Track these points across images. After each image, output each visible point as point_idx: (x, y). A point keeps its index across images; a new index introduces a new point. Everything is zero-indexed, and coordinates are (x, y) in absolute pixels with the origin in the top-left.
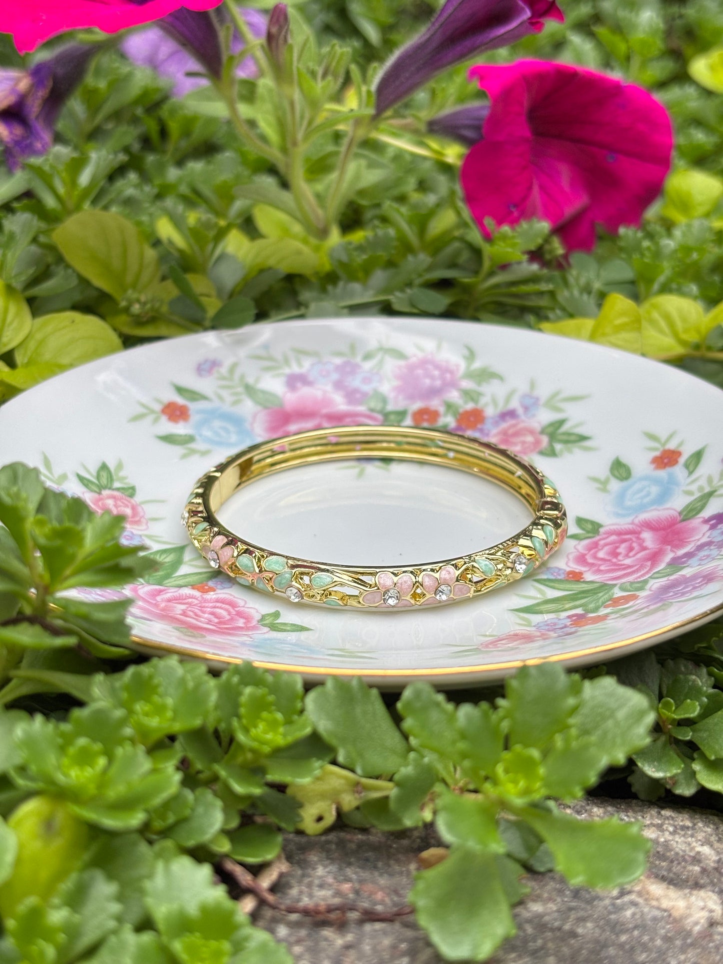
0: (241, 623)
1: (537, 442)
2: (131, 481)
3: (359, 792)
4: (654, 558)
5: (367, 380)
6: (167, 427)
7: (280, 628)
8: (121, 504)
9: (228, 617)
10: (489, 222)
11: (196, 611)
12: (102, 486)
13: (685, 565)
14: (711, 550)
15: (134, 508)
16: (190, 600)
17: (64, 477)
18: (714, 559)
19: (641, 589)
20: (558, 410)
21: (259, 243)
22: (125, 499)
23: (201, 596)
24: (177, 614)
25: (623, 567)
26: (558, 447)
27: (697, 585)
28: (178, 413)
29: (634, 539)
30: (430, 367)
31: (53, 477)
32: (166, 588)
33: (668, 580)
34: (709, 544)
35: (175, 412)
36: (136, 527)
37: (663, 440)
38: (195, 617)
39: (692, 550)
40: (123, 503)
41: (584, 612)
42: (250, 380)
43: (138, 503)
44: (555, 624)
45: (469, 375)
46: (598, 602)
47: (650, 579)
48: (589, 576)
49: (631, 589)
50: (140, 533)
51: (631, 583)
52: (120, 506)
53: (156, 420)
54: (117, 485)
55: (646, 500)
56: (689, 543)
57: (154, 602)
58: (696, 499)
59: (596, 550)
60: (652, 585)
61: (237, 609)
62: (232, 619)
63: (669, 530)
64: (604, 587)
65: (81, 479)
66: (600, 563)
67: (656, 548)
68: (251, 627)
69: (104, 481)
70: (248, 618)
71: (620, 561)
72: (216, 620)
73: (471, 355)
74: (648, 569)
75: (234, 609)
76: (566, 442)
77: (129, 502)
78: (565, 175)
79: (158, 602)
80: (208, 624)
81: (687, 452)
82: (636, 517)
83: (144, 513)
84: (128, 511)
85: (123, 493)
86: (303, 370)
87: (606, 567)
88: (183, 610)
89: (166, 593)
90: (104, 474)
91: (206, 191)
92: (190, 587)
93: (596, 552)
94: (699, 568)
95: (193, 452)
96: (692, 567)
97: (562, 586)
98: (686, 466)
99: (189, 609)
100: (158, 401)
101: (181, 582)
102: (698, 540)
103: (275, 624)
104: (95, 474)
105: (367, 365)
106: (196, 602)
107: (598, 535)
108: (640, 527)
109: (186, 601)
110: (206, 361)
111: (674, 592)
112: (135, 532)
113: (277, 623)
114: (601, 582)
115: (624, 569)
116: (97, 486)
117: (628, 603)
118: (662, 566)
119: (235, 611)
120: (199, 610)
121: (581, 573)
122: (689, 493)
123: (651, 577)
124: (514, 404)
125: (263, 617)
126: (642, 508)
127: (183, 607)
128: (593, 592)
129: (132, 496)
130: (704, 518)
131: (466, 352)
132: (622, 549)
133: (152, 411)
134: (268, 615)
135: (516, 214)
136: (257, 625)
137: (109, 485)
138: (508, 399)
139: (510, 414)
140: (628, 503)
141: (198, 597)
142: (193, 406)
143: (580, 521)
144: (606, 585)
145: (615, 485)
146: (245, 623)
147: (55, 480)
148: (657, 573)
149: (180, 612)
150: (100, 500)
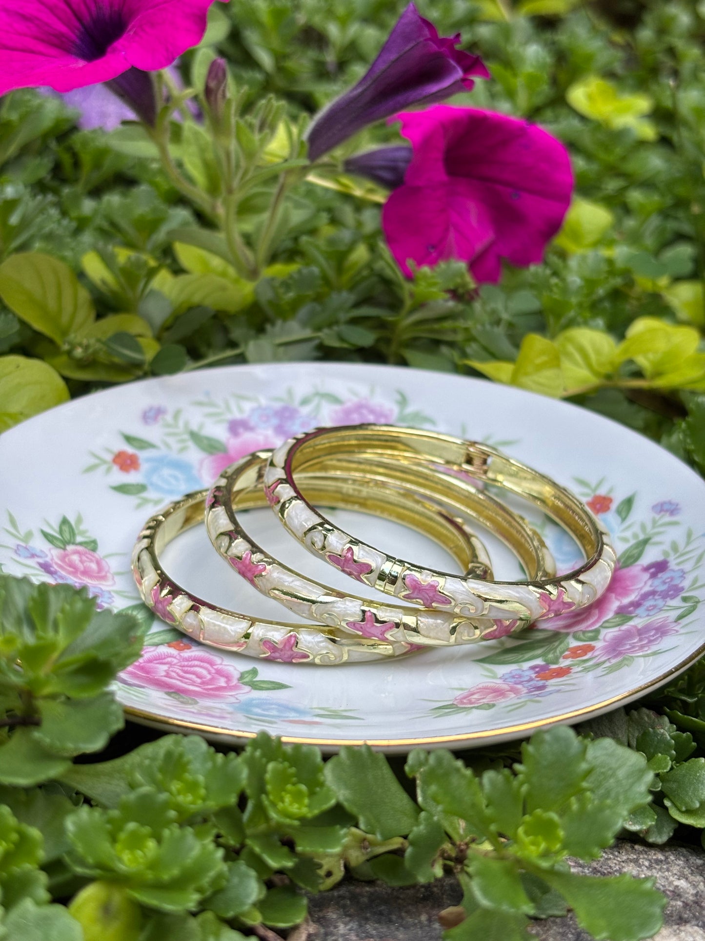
0: (222, 682)
2: (93, 535)
3: (365, 848)
4: (601, 605)
5: (306, 424)
6: (119, 477)
7: (261, 687)
8: (86, 559)
9: (209, 677)
10: (410, 263)
11: (178, 671)
12: (66, 542)
13: (633, 615)
14: (656, 600)
15: (98, 563)
16: (169, 659)
17: (29, 535)
18: (661, 610)
19: (595, 638)
21: (183, 278)
22: (89, 554)
23: (179, 654)
24: (162, 676)
25: (572, 615)
27: (652, 638)
28: (129, 462)
30: (365, 411)
31: (20, 534)
32: (145, 647)
33: (620, 630)
34: (653, 593)
35: (126, 462)
36: (104, 583)
37: (593, 485)
38: (179, 678)
39: (637, 599)
40: (87, 557)
41: (544, 663)
42: (194, 427)
43: (102, 557)
44: (520, 676)
45: (403, 419)
46: (556, 652)
47: (601, 629)
48: (544, 625)
49: (584, 638)
50: (108, 589)
51: (584, 632)
52: (86, 561)
53: (108, 470)
54: (79, 539)
56: (633, 591)
58: (631, 547)
60: (605, 635)
61: (215, 667)
62: (213, 679)
64: (557, 636)
65: (46, 535)
67: (601, 596)
68: (233, 686)
69: (67, 536)
70: (228, 677)
72: (199, 681)
73: (403, 401)
74: (597, 617)
75: (212, 667)
77: (93, 556)
78: (473, 212)
79: (141, 663)
80: (192, 685)
81: (618, 498)
83: (109, 567)
84: (94, 566)
85: (86, 547)
86: (244, 416)
88: (165, 671)
89: (146, 653)
90: (66, 528)
91: (124, 224)
92: (166, 645)
94: (649, 620)
95: (146, 501)
96: (640, 617)
98: (619, 512)
99: (171, 669)
100: (108, 450)
101: (157, 640)
102: (641, 589)
103: (255, 682)
104: (57, 528)
105: (305, 410)
106: (175, 661)
109: (166, 660)
110: (151, 409)
111: (630, 644)
112: (104, 588)
113: (257, 681)
114: (554, 630)
115: (574, 617)
116: (62, 541)
117: (586, 654)
118: (610, 615)
119: (215, 669)
120: (180, 669)
121: (534, 622)
122: (625, 540)
123: (601, 626)
125: (242, 676)
127: (165, 667)
128: (548, 641)
129: (94, 550)
130: (643, 566)
131: (398, 397)
133: (104, 462)
134: (247, 672)
135: (434, 255)
136: (239, 684)
137: (72, 540)
141: (176, 656)
142: (143, 455)
144: (559, 633)
146: (227, 682)
147: (22, 538)
148: (606, 621)
149: (163, 674)
150: (66, 556)
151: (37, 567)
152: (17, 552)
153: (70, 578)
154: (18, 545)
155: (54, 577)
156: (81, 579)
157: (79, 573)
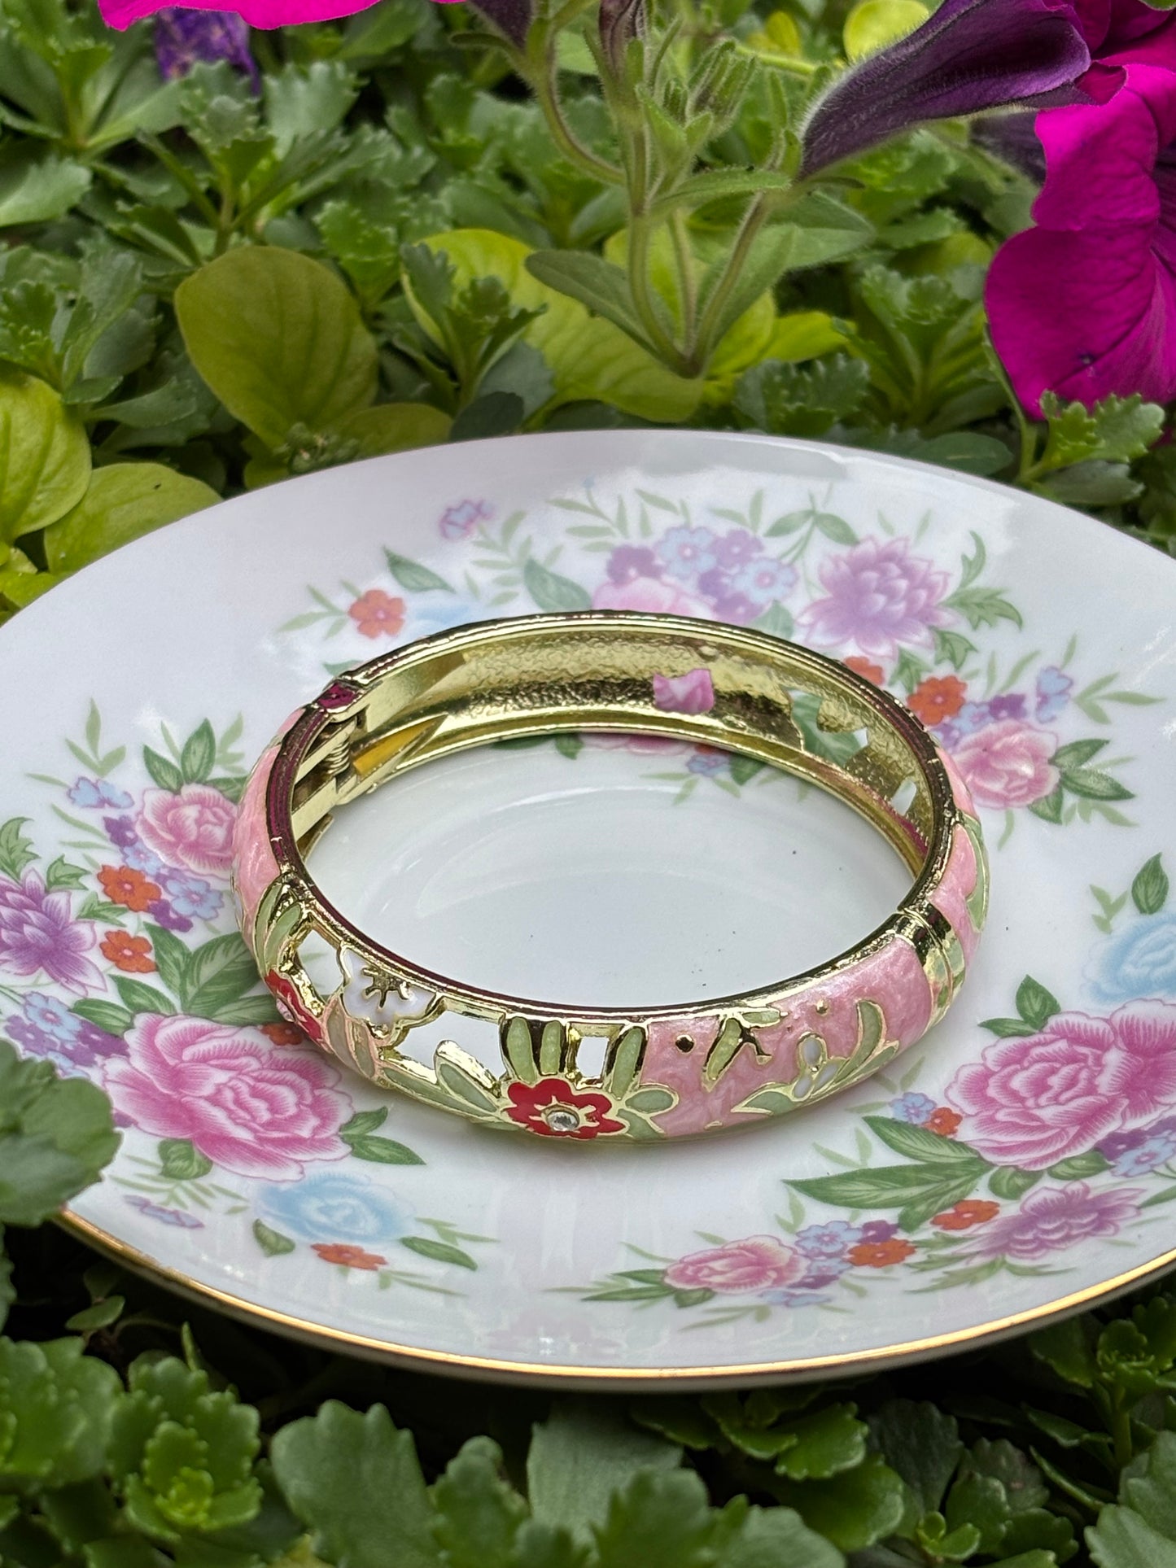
0: (309, 1127)
1: (1037, 782)
2: (246, 766)
4: (1087, 1120)
5: (766, 579)
6: (351, 645)
7: (370, 1151)
8: (211, 817)
9: (294, 1110)
11: (244, 1090)
12: (186, 776)
13: (1112, 1162)
14: (1167, 1142)
15: (231, 828)
17: (116, 757)
18: (1152, 1169)
19: (1015, 1193)
20: (1099, 717)
22: (223, 806)
24: (199, 1098)
25: (1034, 1124)
26: (1070, 800)
27: (1075, 1232)
28: (381, 615)
29: (1090, 1061)
30: (894, 569)
31: (96, 753)
32: (215, 1025)
33: (1062, 1191)
35: (375, 615)
36: (221, 872)
38: (233, 1107)
39: (1146, 1129)
40: (215, 814)
41: (896, 1222)
42: (539, 553)
44: (833, 1238)
45: (962, 602)
46: (936, 1202)
47: (1046, 1175)
48: (967, 1132)
49: (1004, 1188)
51: (1018, 1171)
52: (208, 822)
53: (335, 630)
54: (217, 772)
55: (1159, 972)
57: (172, 1062)
59: (1018, 1067)
60: (1033, 1194)
61: (317, 1092)
62: (298, 1117)
63: (1152, 1060)
64: (976, 1165)
65: (150, 758)
66: (1004, 1101)
67: (1107, 1097)
68: (320, 1141)
69: (194, 762)
70: (325, 1119)
71: (1038, 1106)
72: (266, 1116)
73: (978, 559)
74: (1065, 1143)
75: (313, 1091)
76: (1086, 794)
77: (227, 813)
79: (182, 1062)
80: (245, 1126)
82: (1124, 1007)
84: (219, 834)
85: (221, 792)
86: (649, 543)
87: (1009, 1114)
88: (216, 1087)
89: (210, 1039)
90: (199, 748)
92: (260, 1027)
93: (1016, 1072)
94: (1120, 1183)
96: (1114, 1173)
97: (909, 1142)
99: (232, 1084)
100: (348, 588)
101: (247, 1014)
103: (366, 1138)
104: (179, 745)
105: (775, 547)
107: (1041, 1032)
108: (1115, 1033)
109: (236, 1062)
110: (466, 502)
111: (1038, 1232)
113: (372, 1138)
114: (977, 1153)
115: (1032, 1130)
116: (177, 775)
117: (968, 1225)
118: (1084, 1147)
120: (249, 1085)
121: (958, 1119)
123: (1051, 1170)
124: (1025, 685)
125: (352, 1121)
126: (1140, 990)
127: (221, 1077)
128: (948, 1172)
132: (1055, 1081)
133: (333, 610)
134: (366, 1116)
136: (335, 1138)
137: (201, 773)
138: (1016, 673)
139: (1007, 706)
140: (1128, 969)
142: (413, 603)
143: (1029, 989)
144: (981, 1158)
145: (1127, 919)
146: (316, 1130)
147: (94, 760)
148: (1067, 1162)
149: (208, 1089)
150: (175, 806)
151: (100, 827)
152: (72, 795)
153: (157, 855)
154: (82, 779)
155: (123, 853)
156: (178, 860)
157: (181, 846)
